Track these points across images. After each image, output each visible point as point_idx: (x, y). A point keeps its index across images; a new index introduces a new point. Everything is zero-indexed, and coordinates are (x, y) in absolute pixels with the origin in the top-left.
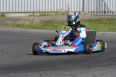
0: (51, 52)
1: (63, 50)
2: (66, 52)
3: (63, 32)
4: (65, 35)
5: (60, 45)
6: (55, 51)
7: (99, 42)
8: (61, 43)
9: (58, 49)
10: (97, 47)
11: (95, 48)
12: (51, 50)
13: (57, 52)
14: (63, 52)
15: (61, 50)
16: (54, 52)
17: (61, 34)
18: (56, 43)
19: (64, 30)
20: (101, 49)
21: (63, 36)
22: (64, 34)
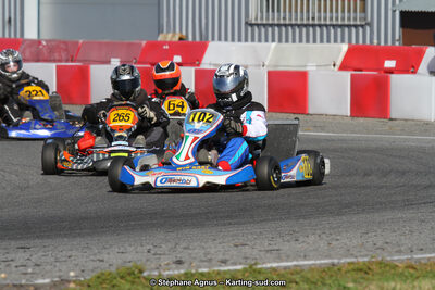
0: (158, 184)
1: (194, 179)
2: (201, 185)
3: (197, 125)
4: (201, 136)
5: (185, 165)
6: (170, 180)
7: (303, 156)
8: (187, 158)
9: (179, 177)
10: (298, 170)
11: (293, 172)
12: (159, 179)
13: (175, 184)
14: (194, 184)
15: (186, 178)
16: (168, 184)
17: (189, 131)
18: (174, 159)
19: (199, 120)
20: (310, 177)
21: (196, 138)
22: (199, 131)
